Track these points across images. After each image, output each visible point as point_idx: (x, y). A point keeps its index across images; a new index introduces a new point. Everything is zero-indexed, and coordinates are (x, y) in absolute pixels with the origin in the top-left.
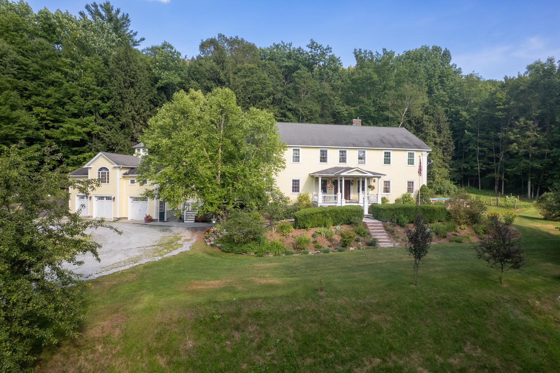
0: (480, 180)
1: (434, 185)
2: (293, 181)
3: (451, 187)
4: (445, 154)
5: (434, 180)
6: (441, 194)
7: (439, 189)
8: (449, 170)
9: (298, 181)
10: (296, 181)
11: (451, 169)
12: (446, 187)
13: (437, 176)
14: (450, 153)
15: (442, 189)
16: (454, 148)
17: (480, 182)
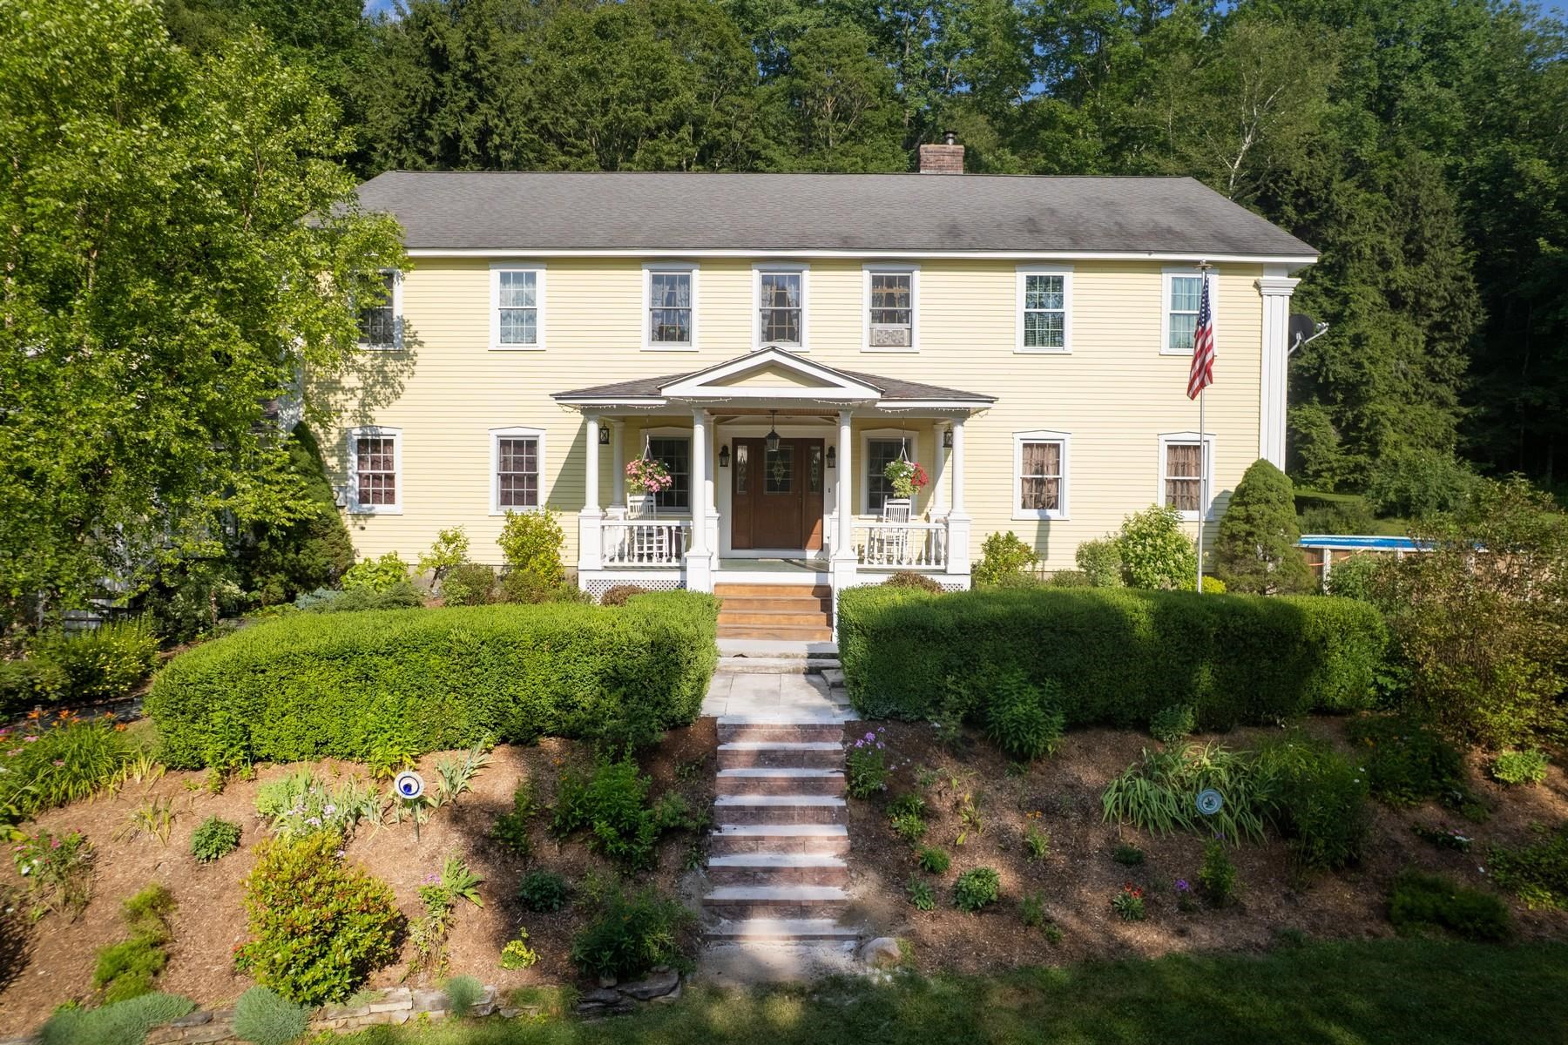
1: (1376, 477)
2: (504, 444)
3: (1459, 483)
4: (1440, 348)
5: (1374, 454)
6: (1407, 515)
7: (1397, 491)
8: (1457, 415)
9: (532, 445)
10: (519, 444)
11: (1465, 411)
12: (1434, 483)
13: (1390, 435)
14: (1465, 340)
15: (1414, 492)
16: (1482, 319)
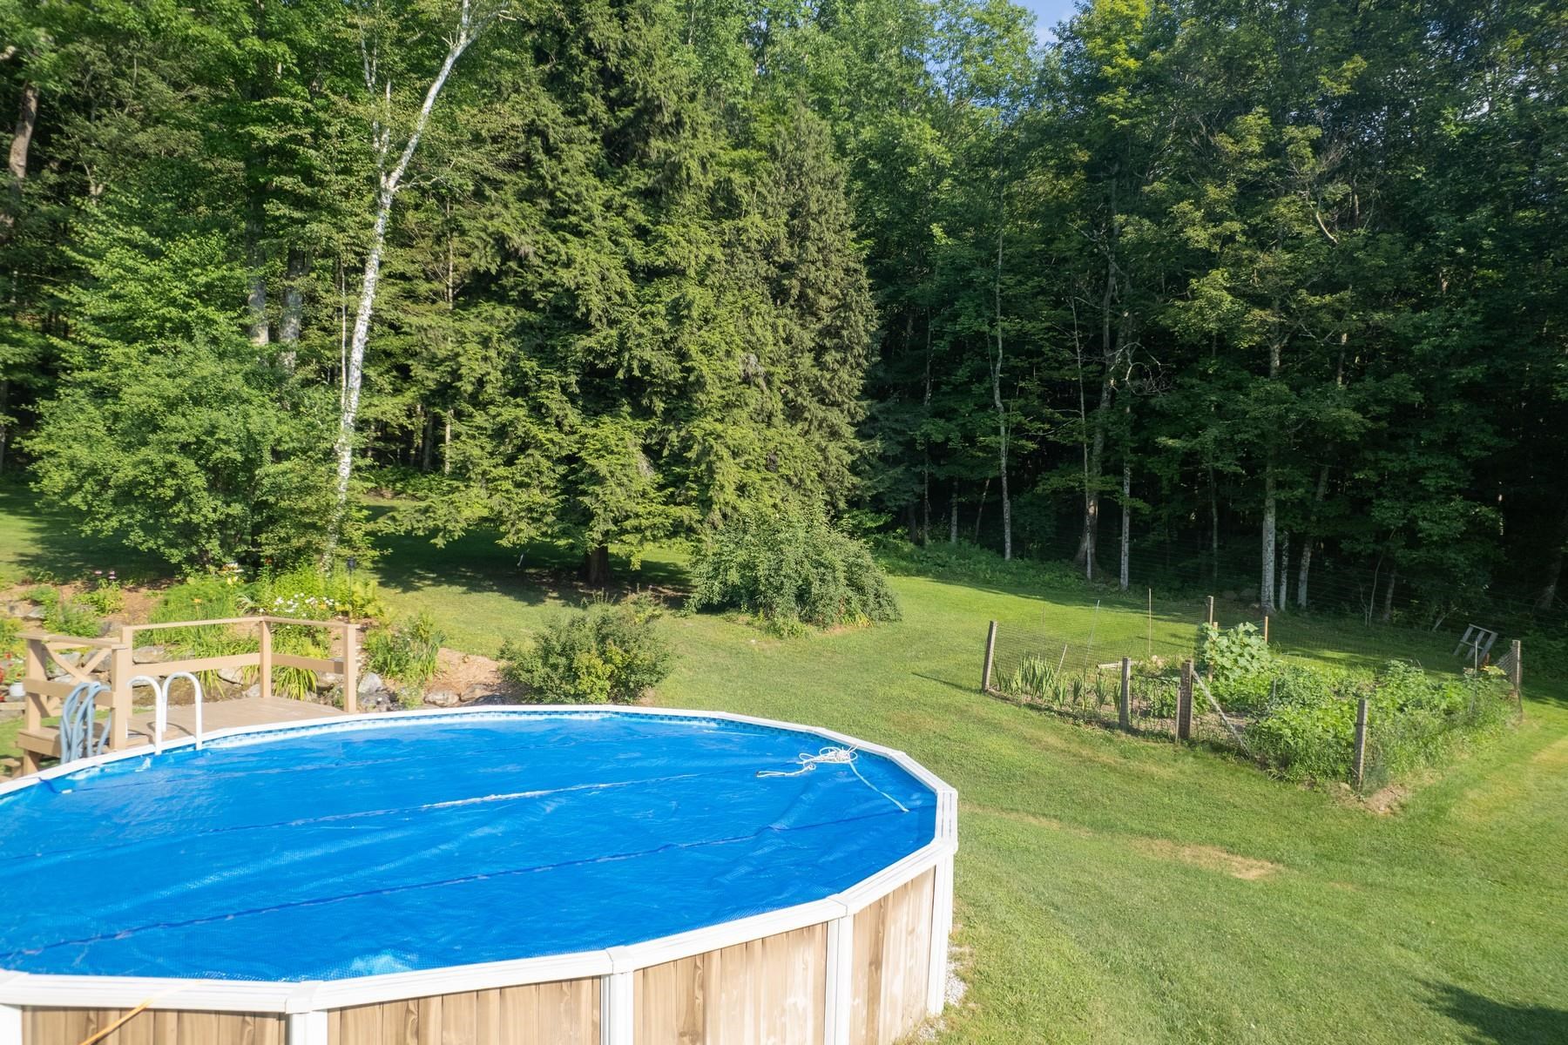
0: (1007, 505)
3: (832, 554)
4: (829, 359)
7: (740, 567)
11: (862, 445)
12: (795, 554)
13: (728, 473)
14: (858, 351)
16: (876, 324)
17: (1007, 516)
